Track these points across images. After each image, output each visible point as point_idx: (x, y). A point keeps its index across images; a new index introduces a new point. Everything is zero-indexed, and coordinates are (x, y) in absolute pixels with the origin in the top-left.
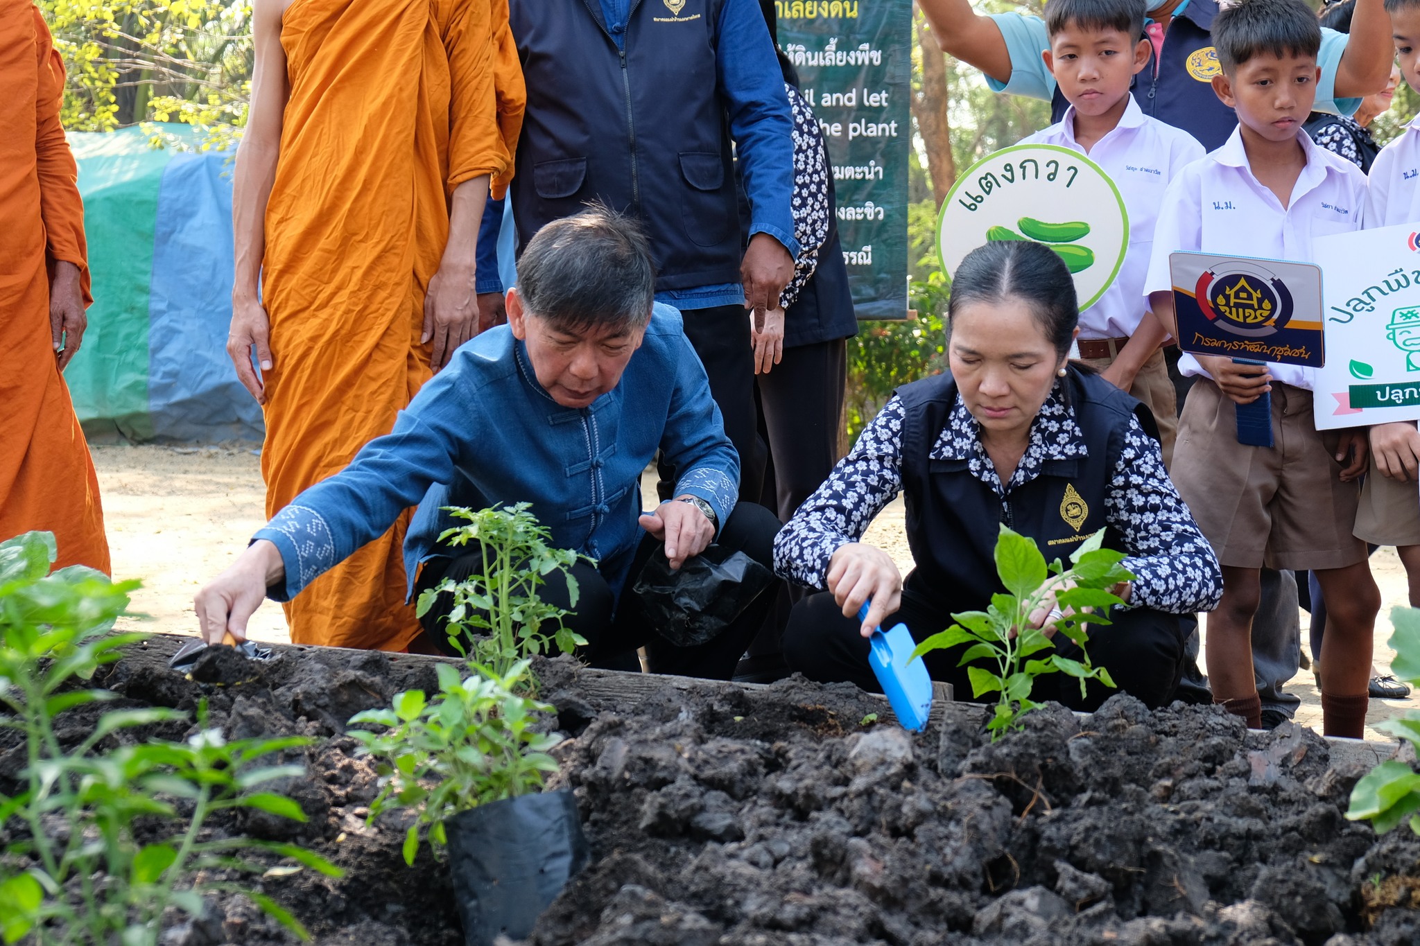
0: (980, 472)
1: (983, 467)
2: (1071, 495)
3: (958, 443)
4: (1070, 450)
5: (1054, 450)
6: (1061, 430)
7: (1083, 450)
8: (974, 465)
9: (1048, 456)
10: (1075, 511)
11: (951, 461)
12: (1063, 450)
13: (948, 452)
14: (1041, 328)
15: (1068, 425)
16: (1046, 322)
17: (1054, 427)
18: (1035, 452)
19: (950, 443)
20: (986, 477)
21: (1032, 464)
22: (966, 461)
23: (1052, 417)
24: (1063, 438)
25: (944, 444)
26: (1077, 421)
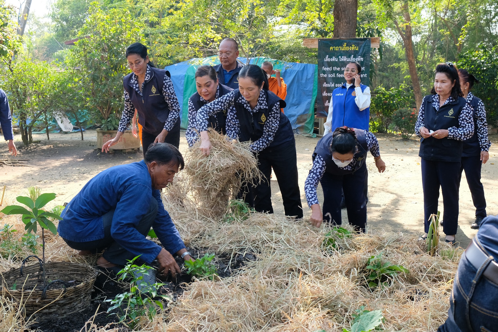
0: (246, 107)
1: (247, 106)
2: (263, 116)
3: (243, 100)
4: (265, 107)
5: (262, 107)
6: (263, 103)
7: (267, 107)
8: (245, 105)
9: (260, 108)
10: (263, 119)
11: (241, 103)
12: (263, 107)
13: (240, 101)
14: (253, 83)
15: (265, 102)
16: (254, 82)
17: (262, 102)
18: (258, 107)
19: (241, 100)
20: (247, 108)
21: (257, 109)
22: (244, 104)
23: (262, 100)
24: (263, 104)
25: (240, 100)
26: (267, 101)
